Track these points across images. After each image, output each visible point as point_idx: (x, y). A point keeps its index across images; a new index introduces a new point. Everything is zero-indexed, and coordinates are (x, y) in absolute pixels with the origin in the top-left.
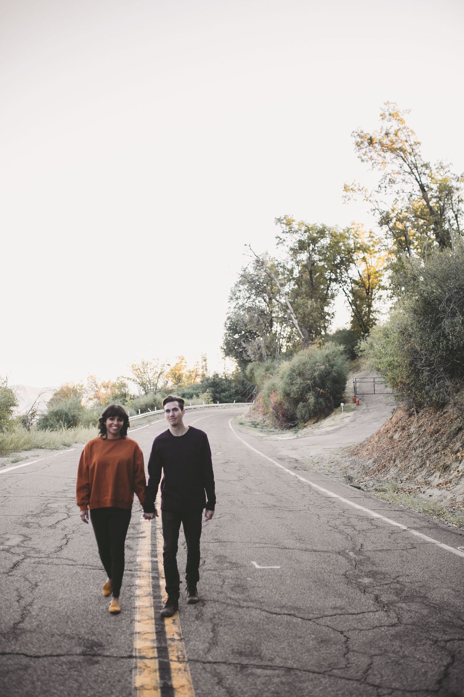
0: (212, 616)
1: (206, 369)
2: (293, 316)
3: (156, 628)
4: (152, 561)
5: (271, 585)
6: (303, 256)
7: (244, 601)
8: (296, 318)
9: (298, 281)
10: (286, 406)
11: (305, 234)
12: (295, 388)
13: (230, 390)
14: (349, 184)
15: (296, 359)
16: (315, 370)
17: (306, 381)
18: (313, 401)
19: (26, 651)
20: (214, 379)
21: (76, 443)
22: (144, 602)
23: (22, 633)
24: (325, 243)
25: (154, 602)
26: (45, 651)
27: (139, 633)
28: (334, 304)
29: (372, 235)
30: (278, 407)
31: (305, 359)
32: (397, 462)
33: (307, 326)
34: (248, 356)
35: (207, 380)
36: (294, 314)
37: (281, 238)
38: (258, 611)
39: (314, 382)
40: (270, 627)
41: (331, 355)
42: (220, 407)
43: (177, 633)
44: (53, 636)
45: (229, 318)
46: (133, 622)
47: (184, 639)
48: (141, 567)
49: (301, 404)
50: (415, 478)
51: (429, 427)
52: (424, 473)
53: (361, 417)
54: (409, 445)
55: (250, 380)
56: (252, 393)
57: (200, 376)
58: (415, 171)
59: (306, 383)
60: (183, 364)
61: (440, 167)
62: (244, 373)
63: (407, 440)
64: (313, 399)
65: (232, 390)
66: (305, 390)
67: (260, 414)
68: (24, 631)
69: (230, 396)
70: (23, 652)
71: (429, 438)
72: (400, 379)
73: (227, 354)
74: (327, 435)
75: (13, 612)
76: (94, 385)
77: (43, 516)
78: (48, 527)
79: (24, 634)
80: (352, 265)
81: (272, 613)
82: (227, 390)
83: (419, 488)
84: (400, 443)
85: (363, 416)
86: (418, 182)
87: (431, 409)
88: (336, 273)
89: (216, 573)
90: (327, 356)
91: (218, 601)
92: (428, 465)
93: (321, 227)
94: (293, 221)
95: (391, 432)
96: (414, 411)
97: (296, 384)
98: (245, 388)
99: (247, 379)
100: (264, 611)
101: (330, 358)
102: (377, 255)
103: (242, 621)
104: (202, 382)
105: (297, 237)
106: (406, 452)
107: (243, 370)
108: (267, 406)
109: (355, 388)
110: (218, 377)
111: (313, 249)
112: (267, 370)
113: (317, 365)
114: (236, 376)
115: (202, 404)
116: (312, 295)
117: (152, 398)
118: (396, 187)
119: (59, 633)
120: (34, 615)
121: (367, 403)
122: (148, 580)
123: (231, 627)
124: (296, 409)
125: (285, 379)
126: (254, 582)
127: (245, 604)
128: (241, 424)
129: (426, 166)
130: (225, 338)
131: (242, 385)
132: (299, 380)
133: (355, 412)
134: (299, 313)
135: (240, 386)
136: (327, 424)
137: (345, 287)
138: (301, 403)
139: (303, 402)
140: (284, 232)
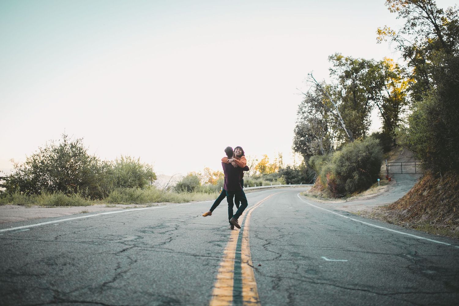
0: (288, 288)
1: (282, 163)
2: (342, 122)
3: (234, 293)
4: (236, 253)
5: (341, 271)
6: (349, 82)
7: (318, 279)
8: (344, 123)
9: (345, 100)
10: (338, 181)
11: (350, 66)
12: (344, 169)
13: (298, 177)
14: (382, 29)
15: (344, 149)
16: (359, 156)
17: (352, 164)
18: (358, 178)
19: (106, 301)
20: (287, 170)
21: (193, 201)
22: (225, 275)
23: (108, 289)
24: (364, 72)
25: (235, 276)
26: (123, 302)
27: (217, 296)
28: (370, 116)
29: (398, 66)
30: (332, 183)
31: (351, 149)
32: (428, 210)
33: (352, 129)
34: (310, 152)
35: (283, 170)
36: (343, 120)
37: (333, 70)
38: (332, 287)
39: (358, 164)
40: (347, 298)
41: (370, 146)
42: (292, 187)
43: (254, 297)
44: (135, 292)
45: (297, 126)
46: (213, 288)
47: (260, 302)
48: (226, 256)
49: (348, 181)
50: (444, 220)
51: (454, 184)
52: (451, 216)
53: (392, 189)
54: (437, 197)
55: (312, 168)
56: (313, 179)
57: (278, 168)
58: (431, 16)
59: (352, 165)
60: (267, 160)
61: (450, 13)
62: (308, 163)
63: (435, 194)
64: (357, 176)
65: (299, 177)
66: (351, 171)
67: (319, 190)
68: (111, 288)
69: (298, 181)
70: (103, 302)
71: (454, 191)
72: (427, 150)
73: (296, 151)
74: (368, 200)
75: (108, 276)
76: (208, 173)
77: (157, 228)
78: (159, 233)
79: (109, 290)
80: (384, 88)
81: (346, 288)
82: (296, 177)
83: (449, 226)
84: (429, 197)
85: (394, 188)
86: (433, 24)
87: (454, 171)
88: (372, 94)
89: (291, 262)
90: (367, 147)
91: (293, 278)
92: (455, 210)
93: (361, 61)
94: (341, 57)
95: (420, 191)
96: (439, 174)
97: (345, 166)
98: (308, 176)
99: (310, 167)
100: (338, 286)
101: (369, 148)
102: (402, 81)
103: (317, 293)
104: (279, 172)
105: (344, 68)
106: (435, 203)
107: (307, 161)
108: (324, 183)
109: (387, 170)
110: (290, 168)
111: (356, 76)
112: (324, 160)
113: (360, 153)
114: (302, 167)
115: (279, 185)
116: (355, 108)
117: (246, 180)
118: (417, 28)
119: (141, 291)
120: (125, 279)
121: (396, 180)
122: (232, 263)
123: (307, 296)
124: (345, 183)
125: (337, 163)
126: (325, 268)
127: (319, 281)
128: (306, 195)
129: (440, 12)
130: (294, 140)
131: (306, 174)
132: (347, 163)
133: (388, 185)
134: (347, 120)
135: (305, 175)
136: (368, 193)
137: (378, 103)
138: (349, 179)
139: (350, 179)
140: (335, 66)
